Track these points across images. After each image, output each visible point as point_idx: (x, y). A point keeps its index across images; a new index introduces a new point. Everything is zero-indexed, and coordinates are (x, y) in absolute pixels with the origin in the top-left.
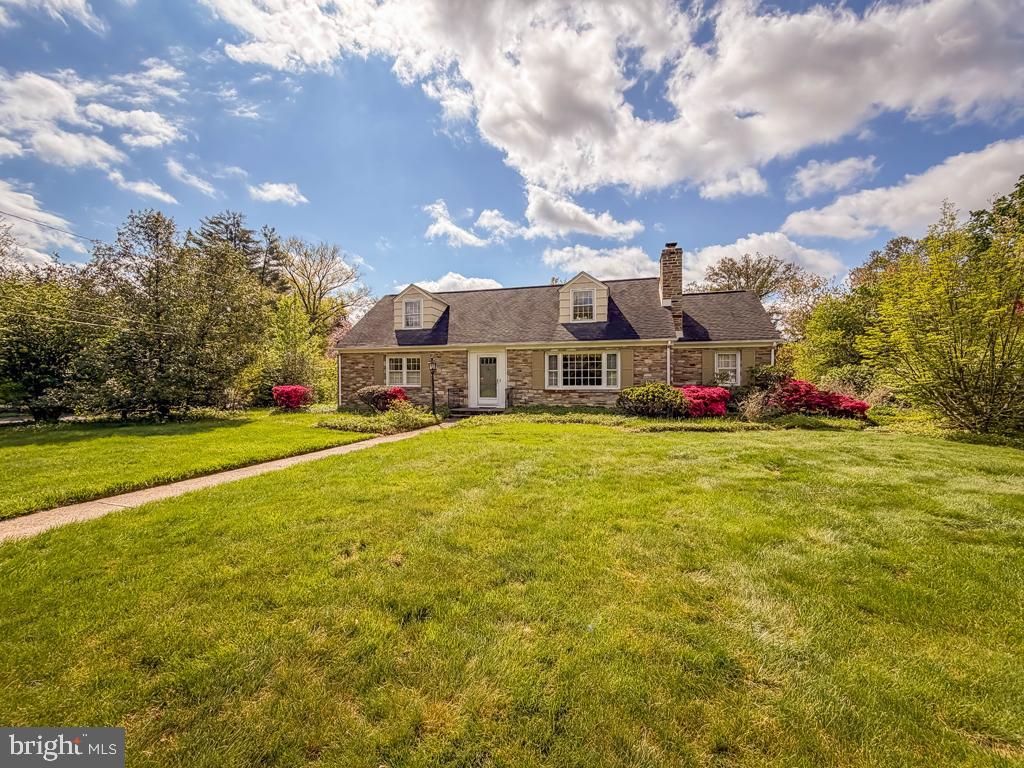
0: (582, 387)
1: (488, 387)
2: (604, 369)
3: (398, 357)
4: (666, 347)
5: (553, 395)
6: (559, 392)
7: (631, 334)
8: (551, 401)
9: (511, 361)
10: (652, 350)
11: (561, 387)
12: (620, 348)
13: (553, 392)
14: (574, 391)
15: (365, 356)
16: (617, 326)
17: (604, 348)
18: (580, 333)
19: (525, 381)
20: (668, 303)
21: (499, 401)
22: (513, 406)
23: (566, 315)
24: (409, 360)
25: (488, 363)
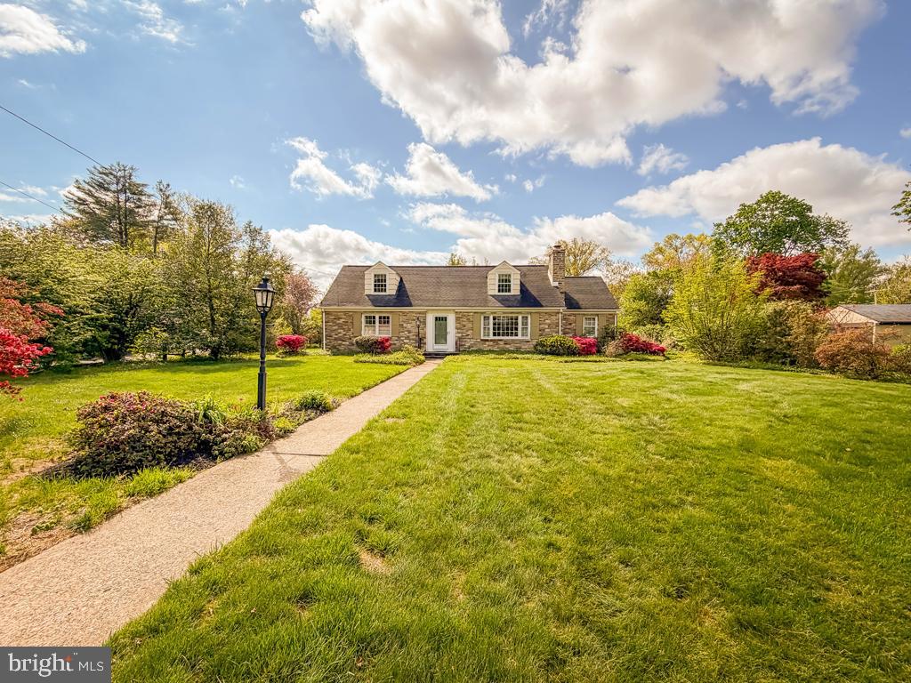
0: (505, 338)
1: (441, 336)
2: (520, 326)
3: (372, 315)
4: (558, 313)
5: (487, 343)
6: (491, 340)
7: (537, 304)
8: (486, 347)
9: (457, 319)
10: (550, 314)
11: (491, 337)
12: (531, 313)
13: (487, 340)
14: (501, 340)
15: (345, 313)
16: (527, 299)
17: (521, 312)
18: (506, 302)
19: (469, 333)
20: (556, 284)
21: (450, 346)
22: (460, 350)
23: (493, 288)
24: (380, 318)
25: (441, 321)
